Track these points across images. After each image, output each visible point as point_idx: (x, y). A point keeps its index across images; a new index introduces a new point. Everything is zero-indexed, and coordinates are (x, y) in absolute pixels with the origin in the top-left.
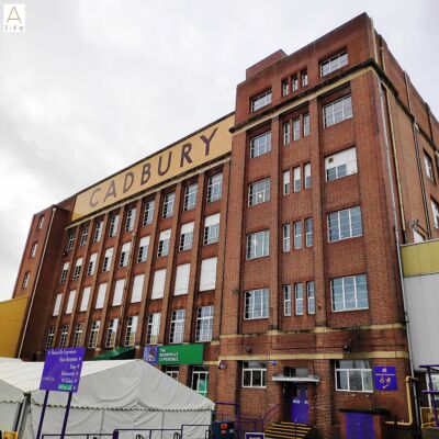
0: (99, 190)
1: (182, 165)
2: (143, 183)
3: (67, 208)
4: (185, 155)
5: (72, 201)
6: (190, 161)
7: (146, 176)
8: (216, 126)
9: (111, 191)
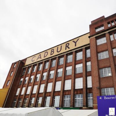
0: (35, 57)
1: (66, 49)
2: (51, 54)
3: (24, 62)
4: (67, 46)
5: (25, 60)
6: (69, 48)
7: (52, 53)
8: (78, 38)
9: (40, 57)
